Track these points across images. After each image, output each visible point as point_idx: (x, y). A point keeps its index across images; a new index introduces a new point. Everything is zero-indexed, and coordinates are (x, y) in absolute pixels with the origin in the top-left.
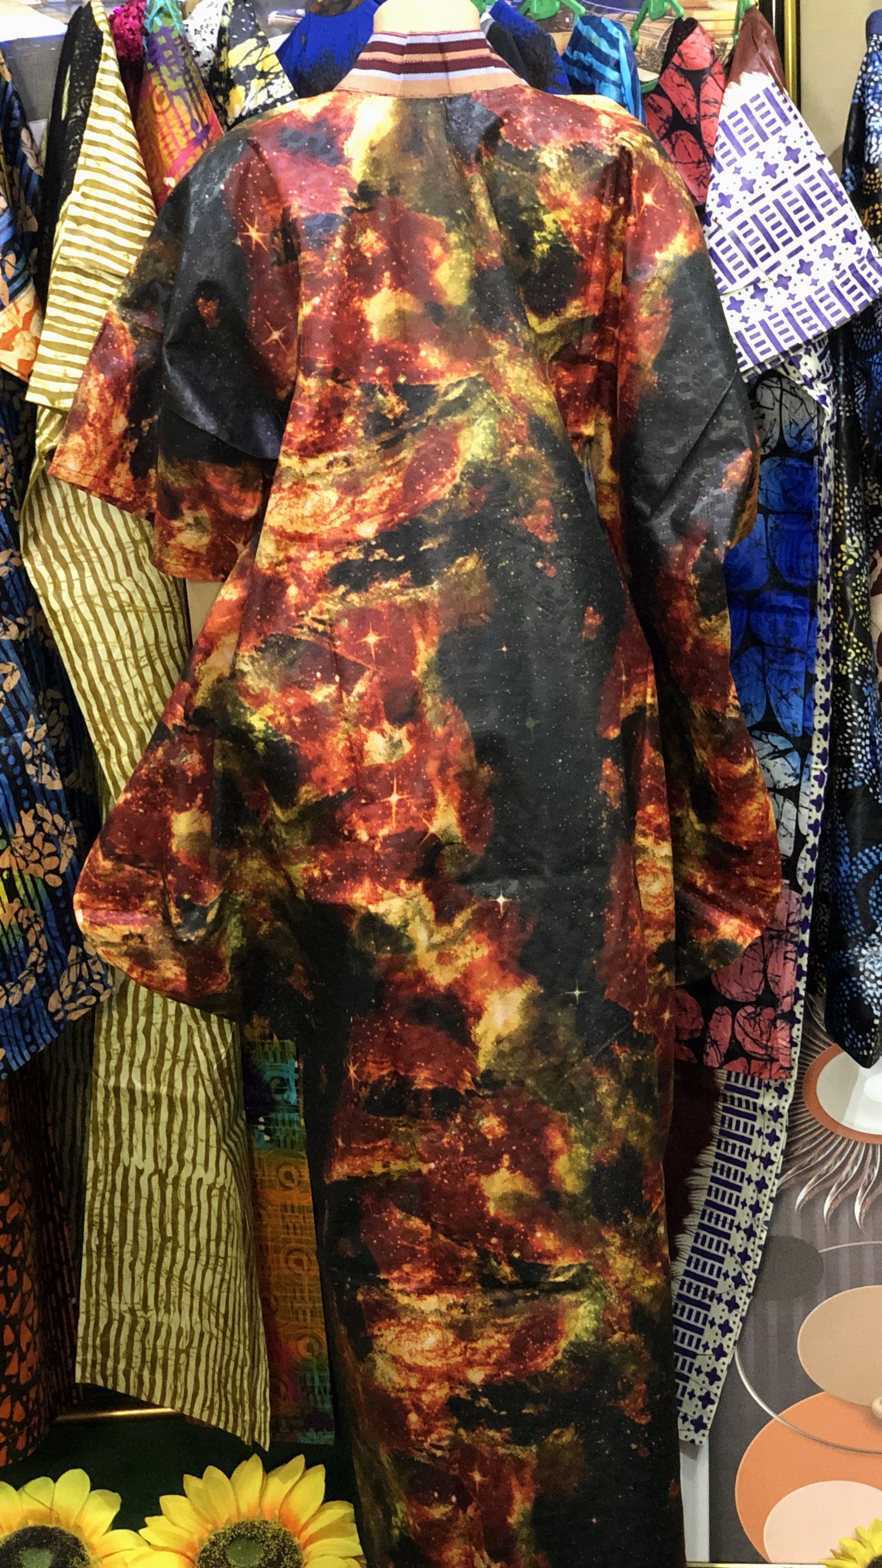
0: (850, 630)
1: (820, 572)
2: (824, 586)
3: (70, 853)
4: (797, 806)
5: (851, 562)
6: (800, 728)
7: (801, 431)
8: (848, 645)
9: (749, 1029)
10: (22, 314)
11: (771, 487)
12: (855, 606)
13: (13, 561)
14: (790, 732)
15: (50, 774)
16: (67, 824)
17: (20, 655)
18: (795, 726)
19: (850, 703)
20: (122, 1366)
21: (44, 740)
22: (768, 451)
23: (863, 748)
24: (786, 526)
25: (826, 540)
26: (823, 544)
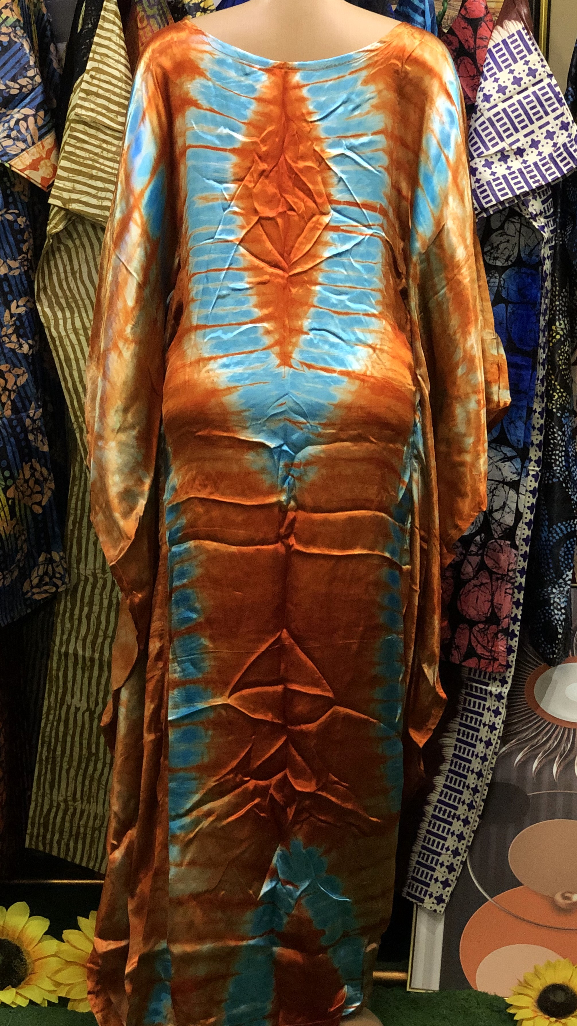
0: (556, 381)
1: (540, 341)
2: (542, 351)
3: (49, 493)
4: (518, 493)
5: (558, 337)
6: (522, 443)
7: (532, 251)
8: (554, 390)
9: (480, 639)
10: (46, 149)
11: (511, 287)
12: (560, 365)
13: (28, 304)
14: (516, 445)
15: (42, 441)
16: (49, 475)
17: (28, 362)
18: (519, 441)
19: (553, 427)
20: (56, 837)
21: (39, 419)
22: (510, 263)
23: (561, 457)
24: (519, 312)
25: (544, 320)
26: (542, 323)
